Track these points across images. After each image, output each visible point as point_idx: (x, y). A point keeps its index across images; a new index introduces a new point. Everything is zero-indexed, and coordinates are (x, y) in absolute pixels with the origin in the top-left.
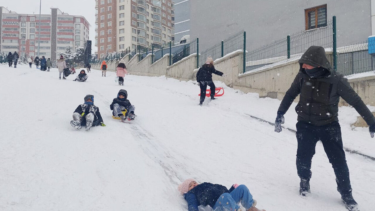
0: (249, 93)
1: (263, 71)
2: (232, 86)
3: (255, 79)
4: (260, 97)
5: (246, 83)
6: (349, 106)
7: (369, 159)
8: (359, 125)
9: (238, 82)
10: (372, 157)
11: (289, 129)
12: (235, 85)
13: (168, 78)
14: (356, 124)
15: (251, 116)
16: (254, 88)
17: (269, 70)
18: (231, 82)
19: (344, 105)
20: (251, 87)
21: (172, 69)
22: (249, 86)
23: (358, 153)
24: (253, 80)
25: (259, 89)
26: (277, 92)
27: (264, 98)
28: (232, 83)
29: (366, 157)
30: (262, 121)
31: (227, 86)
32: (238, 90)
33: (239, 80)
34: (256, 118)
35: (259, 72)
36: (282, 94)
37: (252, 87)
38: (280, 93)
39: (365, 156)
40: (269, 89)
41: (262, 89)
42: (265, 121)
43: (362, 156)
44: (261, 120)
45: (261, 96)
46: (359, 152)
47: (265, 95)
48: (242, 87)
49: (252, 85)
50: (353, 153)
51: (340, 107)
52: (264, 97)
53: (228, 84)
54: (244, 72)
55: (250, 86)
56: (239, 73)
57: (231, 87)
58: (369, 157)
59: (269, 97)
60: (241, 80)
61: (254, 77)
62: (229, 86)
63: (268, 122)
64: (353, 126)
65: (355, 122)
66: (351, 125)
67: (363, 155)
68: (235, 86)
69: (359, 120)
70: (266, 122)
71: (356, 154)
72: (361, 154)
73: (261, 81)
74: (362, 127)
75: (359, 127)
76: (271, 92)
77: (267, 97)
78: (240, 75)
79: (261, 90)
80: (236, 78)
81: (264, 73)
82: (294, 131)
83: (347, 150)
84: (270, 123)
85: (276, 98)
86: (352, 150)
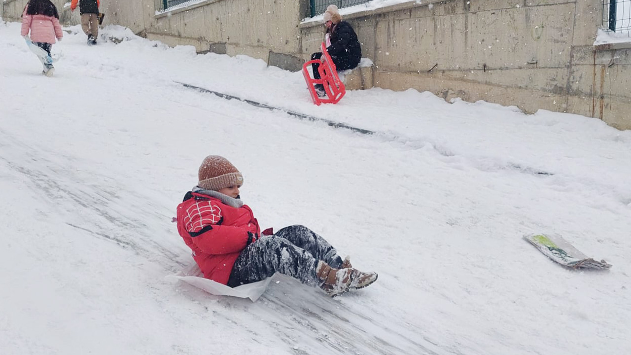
0: (177, 46)
1: (198, 6)
2: (146, 35)
3: (186, 21)
4: (198, 53)
5: (170, 28)
7: (359, 133)
8: (346, 88)
9: (156, 26)
10: (362, 130)
11: (248, 102)
12: (151, 33)
13: (8, 23)
15: (185, 85)
16: (185, 37)
17: (209, 4)
18: (142, 28)
20: (180, 36)
21: (15, 6)
22: (177, 34)
23: (345, 127)
24: (182, 22)
25: (195, 39)
26: (226, 43)
27: (205, 54)
28: (146, 29)
29: (355, 130)
30: (203, 92)
31: (136, 35)
32: (159, 43)
33: (157, 23)
34: (193, 87)
35: (193, 7)
36: (235, 46)
37: (182, 36)
38: (230, 44)
39: (354, 128)
40: (212, 37)
41: (200, 39)
42: (209, 91)
43: (349, 130)
44: (202, 90)
45: (199, 50)
46: (345, 125)
47: (206, 49)
48: (164, 36)
49: (182, 32)
50: (338, 127)
52: (205, 52)
53: (138, 31)
54: (166, 7)
55: (179, 33)
56: (155, 10)
57: (144, 37)
58: (358, 130)
59: (213, 52)
60: (160, 23)
61: (183, 17)
62: (139, 34)
63: (214, 92)
67: (351, 128)
68: (150, 35)
69: (346, 79)
70: (211, 92)
71: (342, 128)
72: (348, 127)
73: (197, 24)
74: (351, 90)
75: (347, 91)
76: (215, 43)
77: (209, 53)
78: (158, 13)
79: (198, 41)
80: (152, 19)
81: (201, 10)
82: (255, 104)
83: (331, 124)
84: (217, 94)
85: (225, 53)
86: (337, 123)
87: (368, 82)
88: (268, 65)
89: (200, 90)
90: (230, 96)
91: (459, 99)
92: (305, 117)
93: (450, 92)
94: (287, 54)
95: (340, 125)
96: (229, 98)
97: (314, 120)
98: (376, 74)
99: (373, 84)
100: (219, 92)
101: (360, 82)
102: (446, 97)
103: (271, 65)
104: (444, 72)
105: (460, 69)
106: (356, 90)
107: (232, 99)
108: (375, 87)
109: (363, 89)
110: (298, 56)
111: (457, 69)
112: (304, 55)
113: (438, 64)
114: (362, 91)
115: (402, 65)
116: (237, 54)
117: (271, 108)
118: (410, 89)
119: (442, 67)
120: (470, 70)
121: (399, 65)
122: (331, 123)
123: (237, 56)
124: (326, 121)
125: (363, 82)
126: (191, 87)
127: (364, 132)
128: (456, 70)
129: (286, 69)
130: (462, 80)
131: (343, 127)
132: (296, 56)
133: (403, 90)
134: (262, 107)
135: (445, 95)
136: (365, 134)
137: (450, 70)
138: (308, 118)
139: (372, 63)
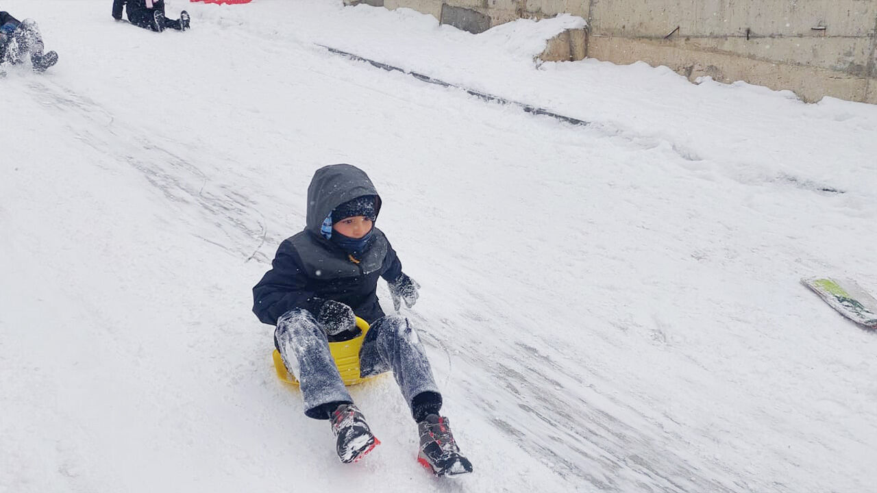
4: (345, 4)
6: (532, 19)
7: (567, 123)
8: (548, 58)
10: (572, 119)
11: (415, 75)
14: (544, 56)
15: (330, 50)
19: (521, 17)
23: (547, 113)
27: (354, 6)
29: (561, 119)
30: (355, 59)
34: (341, 52)
39: (560, 116)
42: (362, 59)
43: (553, 118)
44: (353, 57)
46: (547, 111)
50: (537, 114)
51: (515, 20)
52: (354, 3)
58: (566, 119)
59: (365, 3)
63: (369, 61)
64: (538, 60)
65: (542, 51)
66: (535, 59)
67: (556, 116)
69: (549, 46)
70: (365, 60)
71: (542, 115)
72: (551, 115)
74: (556, 62)
75: (550, 62)
77: (360, 4)
82: (424, 78)
83: (528, 110)
84: (373, 63)
85: (382, 5)
86: (536, 108)
87: (579, 50)
88: (440, 24)
89: (350, 57)
90: (390, 67)
91: (708, 78)
92: (493, 99)
93: (696, 67)
94: (466, 8)
95: (540, 112)
96: (391, 68)
97: (504, 102)
98: (591, 39)
99: (586, 54)
100: (376, 61)
101: (569, 50)
102: (689, 75)
103: (444, 23)
104: (688, 38)
105: (713, 36)
106: (563, 61)
107: (394, 70)
108: (589, 57)
109: (572, 60)
110: (482, 11)
111: (708, 34)
112: (490, 10)
113: (681, 26)
114: (570, 62)
115: (629, 28)
116: (399, 6)
117: (446, 85)
118: (639, 62)
119: (684, 32)
120: (726, 37)
121: (624, 27)
122: (528, 108)
123: (398, 9)
124: (521, 105)
125: (571, 52)
126: (338, 52)
127: (575, 122)
128: (707, 37)
129: (465, 29)
130: (714, 50)
131: (545, 113)
132: (479, 11)
133: (629, 64)
134: (432, 82)
135: (689, 72)
136: (576, 125)
137: (697, 37)
138: (495, 101)
139: (586, 24)
